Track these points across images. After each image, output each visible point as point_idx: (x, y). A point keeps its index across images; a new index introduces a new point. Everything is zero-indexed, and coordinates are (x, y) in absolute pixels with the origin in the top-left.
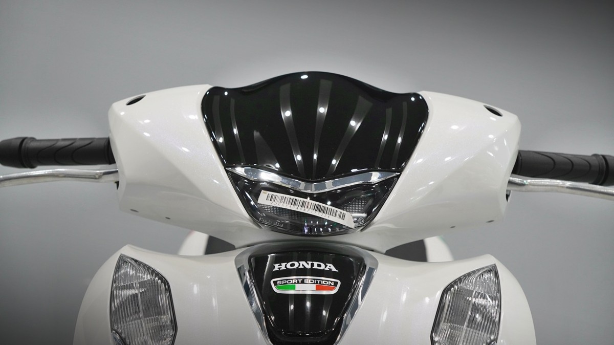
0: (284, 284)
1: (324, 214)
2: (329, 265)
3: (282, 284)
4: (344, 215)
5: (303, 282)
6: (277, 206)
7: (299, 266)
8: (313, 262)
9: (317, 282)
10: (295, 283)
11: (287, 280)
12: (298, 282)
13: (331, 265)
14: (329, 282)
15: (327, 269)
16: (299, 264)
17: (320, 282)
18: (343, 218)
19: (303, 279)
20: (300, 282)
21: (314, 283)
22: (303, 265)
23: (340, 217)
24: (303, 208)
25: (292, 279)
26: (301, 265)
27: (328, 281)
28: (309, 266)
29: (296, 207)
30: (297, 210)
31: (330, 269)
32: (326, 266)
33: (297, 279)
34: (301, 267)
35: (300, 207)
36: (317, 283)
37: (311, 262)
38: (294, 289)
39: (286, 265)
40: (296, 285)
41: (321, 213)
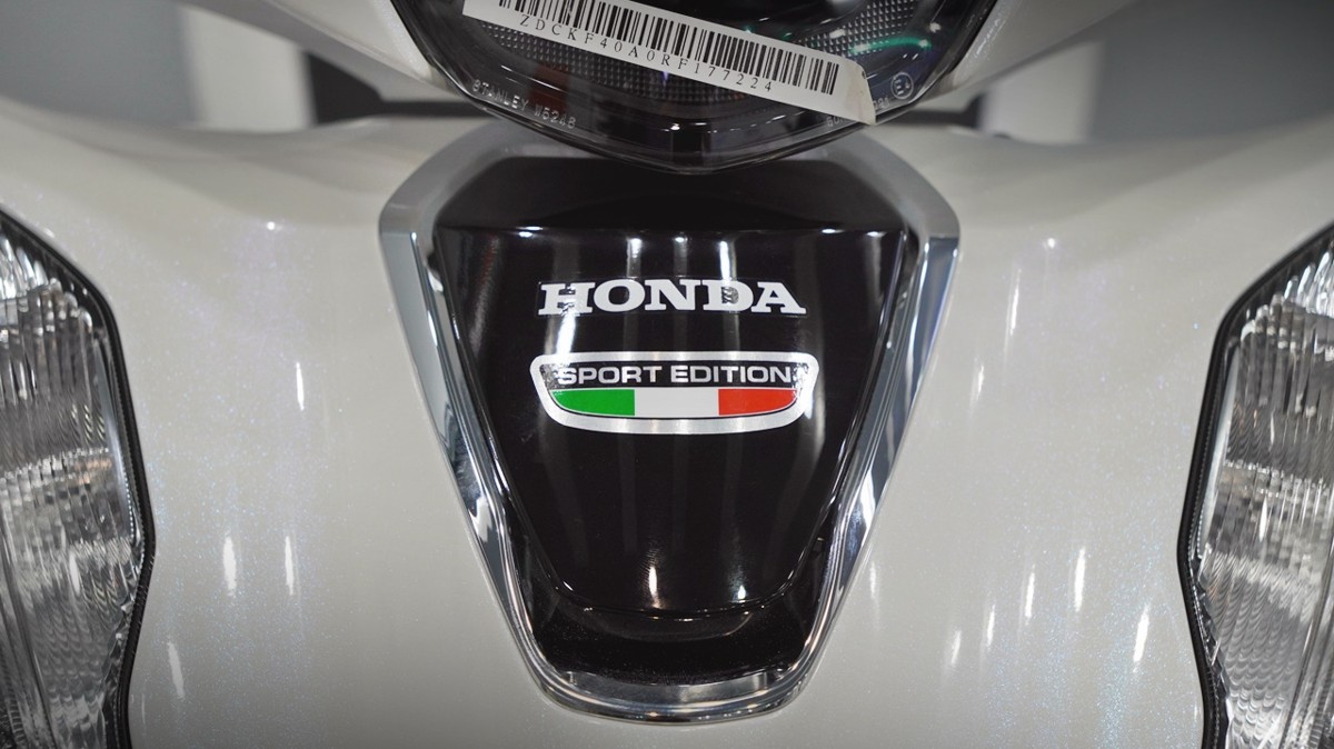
0: (587, 384)
1: (749, 78)
2: (768, 287)
3: (576, 385)
4: (833, 71)
5: (664, 380)
6: (547, 35)
7: (648, 300)
8: (705, 282)
9: (723, 375)
10: (632, 383)
11: (597, 365)
12: (645, 375)
13: (779, 288)
14: (774, 369)
15: (762, 307)
16: (648, 290)
17: (736, 375)
18: (829, 88)
19: (667, 365)
20: (653, 379)
21: (711, 384)
22: (663, 299)
23: (814, 86)
24: (659, 54)
25: (620, 365)
26: (655, 297)
27: (767, 364)
28: (686, 303)
29: (627, 46)
30: (632, 60)
31: (776, 308)
32: (757, 293)
33: (640, 364)
34: (656, 305)
35: (643, 50)
36: (723, 380)
37: (698, 282)
38: (627, 411)
39: (591, 292)
40: (638, 391)
41: (735, 74)
